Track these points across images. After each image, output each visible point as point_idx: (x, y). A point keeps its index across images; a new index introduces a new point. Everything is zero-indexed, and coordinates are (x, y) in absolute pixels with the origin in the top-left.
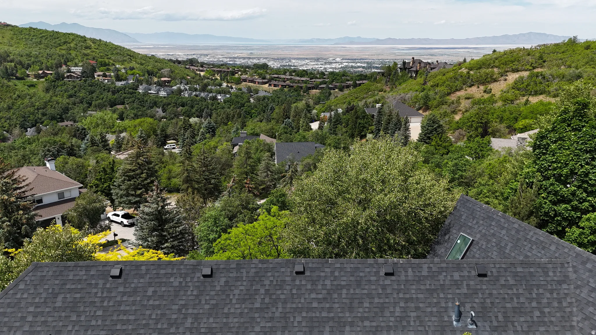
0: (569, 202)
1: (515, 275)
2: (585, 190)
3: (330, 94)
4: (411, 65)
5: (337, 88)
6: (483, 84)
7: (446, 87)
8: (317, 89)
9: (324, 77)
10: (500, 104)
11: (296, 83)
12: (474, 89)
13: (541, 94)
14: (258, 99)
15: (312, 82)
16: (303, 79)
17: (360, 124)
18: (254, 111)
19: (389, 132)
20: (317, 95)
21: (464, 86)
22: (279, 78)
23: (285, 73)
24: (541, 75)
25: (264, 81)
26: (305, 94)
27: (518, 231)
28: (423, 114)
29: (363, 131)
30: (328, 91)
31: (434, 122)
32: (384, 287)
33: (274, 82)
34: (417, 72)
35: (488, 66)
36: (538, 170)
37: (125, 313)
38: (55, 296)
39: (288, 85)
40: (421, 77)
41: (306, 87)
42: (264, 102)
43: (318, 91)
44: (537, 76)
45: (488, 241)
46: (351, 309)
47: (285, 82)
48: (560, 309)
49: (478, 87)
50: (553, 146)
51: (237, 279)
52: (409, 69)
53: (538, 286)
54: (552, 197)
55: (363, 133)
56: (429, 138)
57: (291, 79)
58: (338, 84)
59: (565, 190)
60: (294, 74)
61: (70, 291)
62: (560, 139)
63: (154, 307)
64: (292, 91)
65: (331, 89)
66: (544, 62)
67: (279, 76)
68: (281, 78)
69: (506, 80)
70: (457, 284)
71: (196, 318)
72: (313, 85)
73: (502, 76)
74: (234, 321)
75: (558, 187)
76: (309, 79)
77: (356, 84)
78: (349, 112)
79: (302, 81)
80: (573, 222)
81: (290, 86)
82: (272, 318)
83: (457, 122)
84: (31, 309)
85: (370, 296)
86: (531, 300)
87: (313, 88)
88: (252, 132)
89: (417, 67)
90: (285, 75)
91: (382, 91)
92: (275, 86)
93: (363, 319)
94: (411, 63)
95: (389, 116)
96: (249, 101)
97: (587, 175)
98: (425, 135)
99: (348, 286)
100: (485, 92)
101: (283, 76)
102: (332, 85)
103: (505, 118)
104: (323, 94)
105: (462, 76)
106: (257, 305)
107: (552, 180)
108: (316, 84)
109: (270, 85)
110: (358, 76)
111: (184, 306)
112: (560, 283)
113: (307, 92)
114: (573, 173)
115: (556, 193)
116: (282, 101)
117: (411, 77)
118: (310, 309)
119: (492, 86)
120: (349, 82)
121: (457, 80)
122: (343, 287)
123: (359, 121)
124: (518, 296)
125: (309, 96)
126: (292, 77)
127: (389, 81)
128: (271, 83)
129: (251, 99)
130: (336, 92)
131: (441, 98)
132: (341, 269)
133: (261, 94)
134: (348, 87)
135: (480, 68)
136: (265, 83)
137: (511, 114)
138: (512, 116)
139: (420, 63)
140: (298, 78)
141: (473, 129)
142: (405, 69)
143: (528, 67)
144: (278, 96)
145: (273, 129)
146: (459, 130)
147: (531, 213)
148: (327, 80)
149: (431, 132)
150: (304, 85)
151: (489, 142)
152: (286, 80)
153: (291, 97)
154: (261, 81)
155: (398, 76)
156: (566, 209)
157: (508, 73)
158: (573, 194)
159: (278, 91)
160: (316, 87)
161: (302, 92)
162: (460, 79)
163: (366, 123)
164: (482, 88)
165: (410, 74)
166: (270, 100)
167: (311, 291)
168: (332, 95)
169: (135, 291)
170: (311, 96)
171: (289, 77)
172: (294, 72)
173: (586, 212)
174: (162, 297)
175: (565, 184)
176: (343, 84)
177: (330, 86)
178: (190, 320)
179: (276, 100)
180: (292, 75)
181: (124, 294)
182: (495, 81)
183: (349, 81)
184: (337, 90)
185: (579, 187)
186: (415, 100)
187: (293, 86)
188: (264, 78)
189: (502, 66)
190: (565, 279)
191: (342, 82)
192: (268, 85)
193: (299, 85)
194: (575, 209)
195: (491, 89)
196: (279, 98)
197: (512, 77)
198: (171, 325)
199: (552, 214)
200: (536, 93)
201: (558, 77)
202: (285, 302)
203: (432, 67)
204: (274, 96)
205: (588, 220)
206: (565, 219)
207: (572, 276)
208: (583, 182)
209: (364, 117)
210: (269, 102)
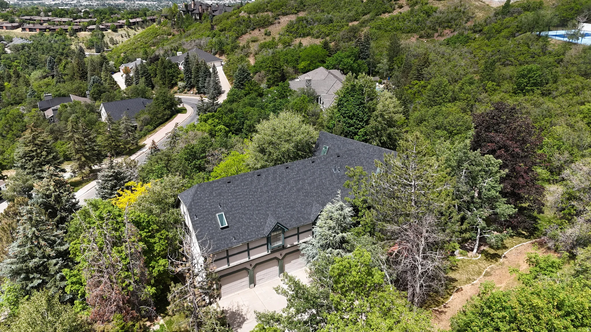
0: (353, 126)
1: (347, 154)
2: (358, 120)
3: (103, 36)
4: (193, 7)
5: (109, 29)
6: (263, 27)
7: (234, 31)
8: (85, 31)
9: (90, 16)
10: (280, 46)
11: (57, 25)
12: (256, 32)
13: (308, 36)
14: (16, 49)
15: (77, 22)
16: (64, 19)
17: (168, 73)
18: (15, 64)
19: (200, 79)
20: (88, 38)
21: (248, 30)
22: (33, 20)
23: (38, 14)
24: (305, 20)
25: (14, 24)
26: (73, 37)
27: (343, 141)
28: (220, 58)
29: (172, 79)
30: (100, 32)
31: (243, 72)
32: (313, 167)
33: (26, 26)
34: (200, 15)
35: (263, 10)
36: (341, 114)
37: (238, 192)
38: (212, 193)
39: (48, 28)
40: (207, 21)
41: (72, 29)
42: (25, 51)
43: (87, 33)
44: (302, 21)
45: (334, 146)
46: (305, 175)
47: (41, 24)
48: (360, 161)
49: (260, 31)
50: (345, 104)
51: (269, 174)
52: (191, 11)
53: (354, 156)
54: (348, 125)
55: (173, 82)
56: (242, 84)
57: (49, 20)
58: (109, 24)
59: (351, 122)
60: (50, 14)
61: (216, 190)
62: (348, 101)
63: (246, 189)
64: (55, 35)
65: (102, 30)
66: (304, 6)
67: (32, 17)
68: (35, 20)
69: (279, 23)
70: (332, 161)
71: (261, 188)
72: (80, 27)
73: (276, 19)
74: (273, 187)
75: (349, 121)
76: (72, 19)
77: (130, 23)
78: (154, 63)
79: (64, 22)
80: (356, 134)
81: (50, 30)
82: (284, 183)
83: (255, 67)
84: (206, 199)
85: (309, 170)
86: (352, 160)
87: (80, 30)
88: (57, 93)
89: (199, 9)
90: (39, 16)
91: (170, 35)
92: (31, 30)
93: (309, 177)
94: (193, 5)
95: (197, 65)
96: (5, 53)
97: (358, 114)
98: (239, 82)
99: (302, 169)
100: (266, 34)
101: (37, 18)
102: (103, 25)
103: (289, 60)
104: (95, 36)
105: (244, 21)
106: (278, 180)
107: (347, 118)
108: (83, 25)
109: (24, 29)
110: (129, 14)
111: (255, 186)
112: (359, 154)
113: (75, 35)
114: (354, 114)
115: (349, 123)
116: (47, 48)
117: (196, 19)
118: (294, 178)
119: (270, 29)
120: (121, 21)
121: (241, 24)
122: (301, 169)
123: (167, 71)
124: (349, 160)
125: (78, 40)
126: (50, 18)
127: (175, 24)
128: (25, 27)
129: (6, 49)
130: (109, 33)
131: (232, 43)
132: (299, 164)
133: (17, 42)
134: (121, 26)
135: (257, 12)
136: (17, 27)
137: (293, 57)
138: (293, 59)
139: (201, 6)
140: (59, 19)
141: (271, 72)
142: (188, 11)
143: (293, 11)
144: (41, 42)
145: (81, 87)
146: (257, 74)
147: (341, 133)
148: (95, 20)
149: (243, 79)
150: (69, 27)
151: (289, 85)
152: (42, 22)
153: (56, 42)
154: (10, 25)
155: (183, 19)
156: (353, 129)
157: (280, 17)
158: (355, 123)
159: (38, 36)
160: (84, 29)
161: (68, 36)
162: (244, 23)
163: (174, 72)
164: (263, 30)
165: (194, 17)
166: (32, 48)
167: (292, 173)
168: (106, 37)
169: (238, 186)
170: (81, 39)
171: (46, 18)
172: (49, 12)
173: (360, 129)
174: (247, 185)
175: (352, 119)
176: (116, 24)
177: (101, 27)
178: (259, 190)
179: (40, 47)
180: (49, 16)
181: (234, 187)
182: (272, 24)
183: (120, 19)
184: (110, 31)
185: (356, 119)
186: (211, 46)
187: (55, 29)
188: (13, 22)
189: (274, 10)
190: (360, 153)
191: (113, 22)
192: (20, 29)
193: (63, 27)
194: (356, 128)
195: (270, 32)
196: (42, 45)
197: (285, 20)
198: (254, 192)
199: (348, 132)
200: (304, 35)
201: (317, 20)
202: (286, 178)
203: (213, 9)
204: (35, 43)
205: (361, 132)
206: (353, 133)
207: (362, 151)
208: (358, 117)
209: (171, 67)
210: (31, 51)
